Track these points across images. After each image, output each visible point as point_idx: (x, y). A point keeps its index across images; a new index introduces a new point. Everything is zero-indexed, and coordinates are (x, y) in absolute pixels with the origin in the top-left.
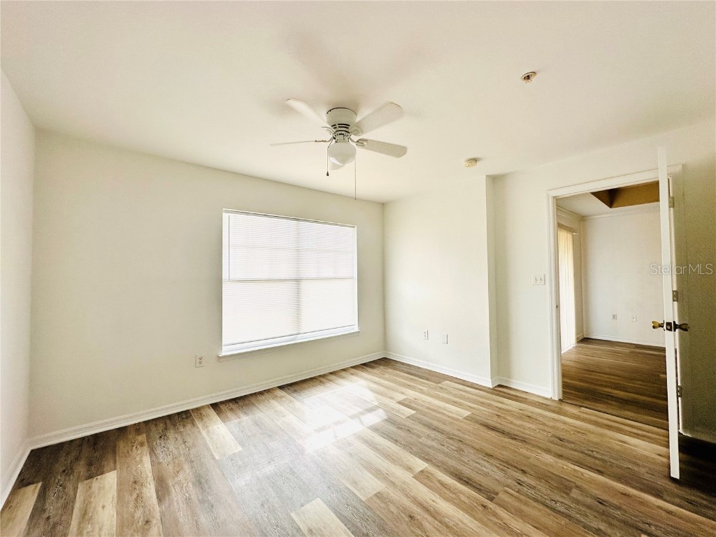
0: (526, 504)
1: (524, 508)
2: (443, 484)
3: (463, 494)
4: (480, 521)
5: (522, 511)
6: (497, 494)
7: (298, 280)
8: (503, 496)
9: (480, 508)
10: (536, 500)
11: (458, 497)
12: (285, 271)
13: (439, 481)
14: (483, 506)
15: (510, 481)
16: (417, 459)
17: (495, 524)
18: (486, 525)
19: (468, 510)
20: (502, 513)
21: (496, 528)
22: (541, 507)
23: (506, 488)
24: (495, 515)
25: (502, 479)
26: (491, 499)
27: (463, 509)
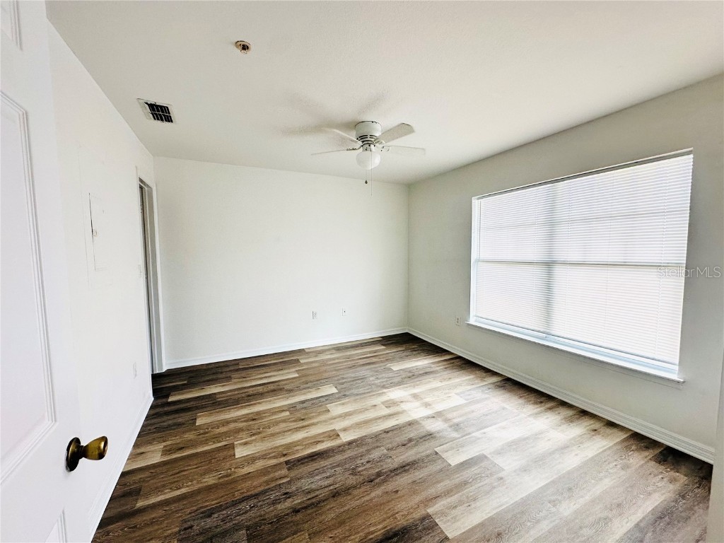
0: (267, 482)
1: (265, 478)
2: (318, 442)
3: (302, 450)
4: (276, 447)
5: (265, 475)
6: (289, 469)
7: (549, 265)
8: (284, 472)
9: (285, 452)
10: (264, 492)
11: (303, 445)
12: (535, 253)
13: (323, 442)
14: (286, 455)
15: (294, 488)
16: (356, 437)
17: (269, 454)
18: (272, 449)
19: (288, 446)
20: (274, 462)
21: (267, 452)
22: (257, 491)
23: (289, 479)
24: (275, 457)
25: (299, 484)
26: (287, 463)
27: (291, 443)
